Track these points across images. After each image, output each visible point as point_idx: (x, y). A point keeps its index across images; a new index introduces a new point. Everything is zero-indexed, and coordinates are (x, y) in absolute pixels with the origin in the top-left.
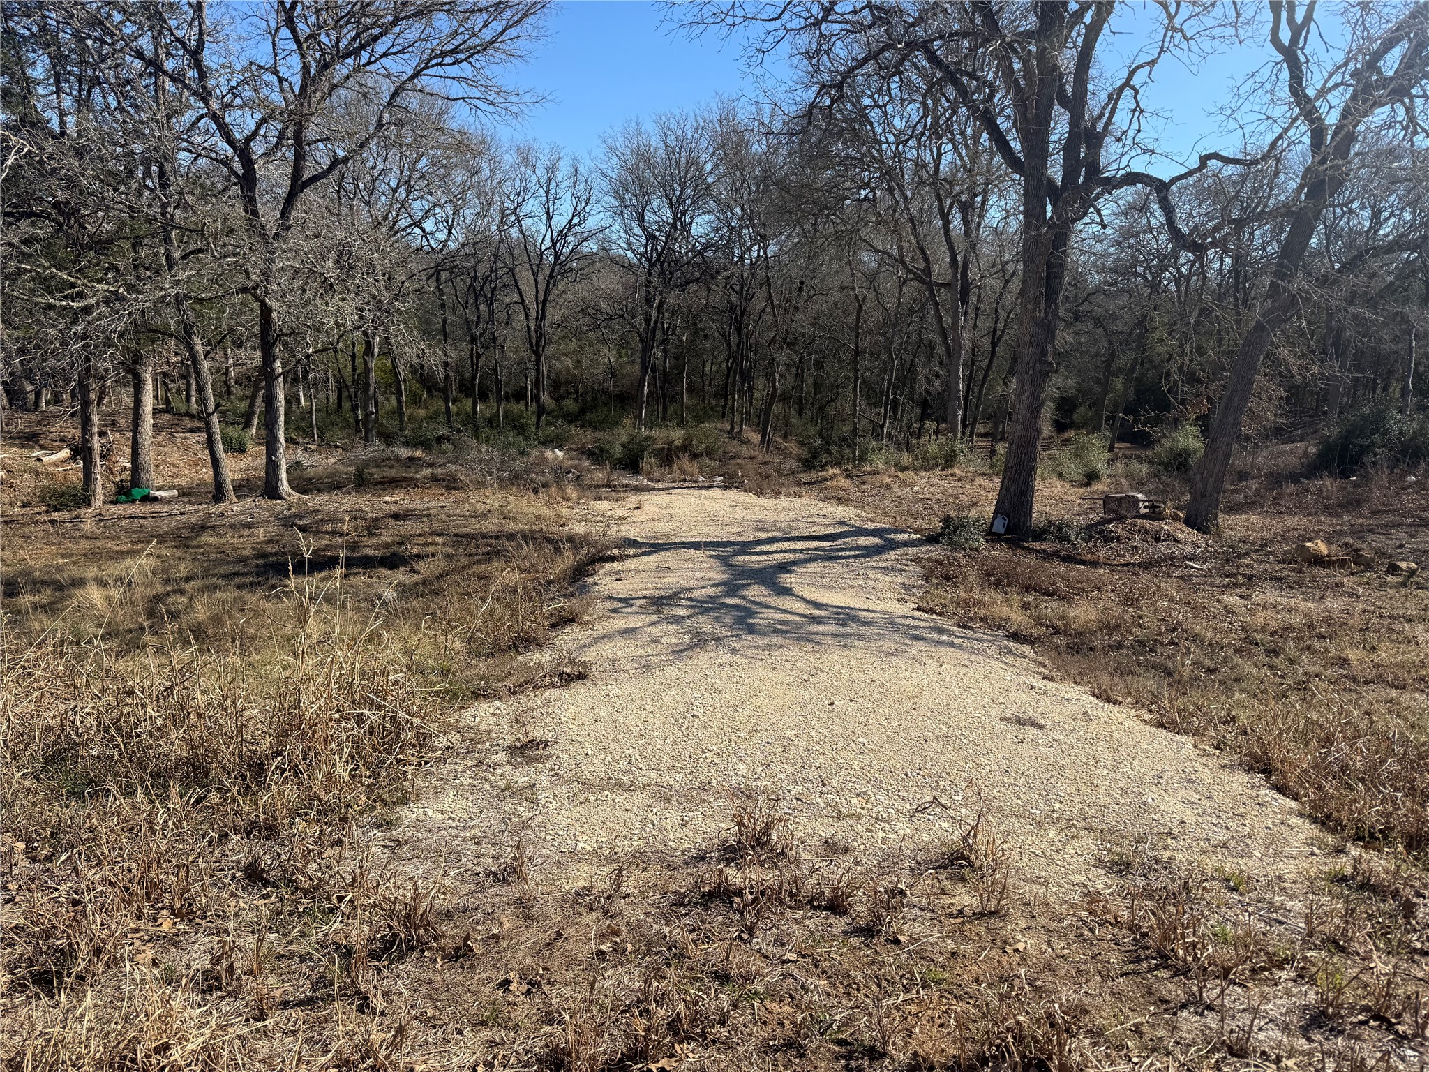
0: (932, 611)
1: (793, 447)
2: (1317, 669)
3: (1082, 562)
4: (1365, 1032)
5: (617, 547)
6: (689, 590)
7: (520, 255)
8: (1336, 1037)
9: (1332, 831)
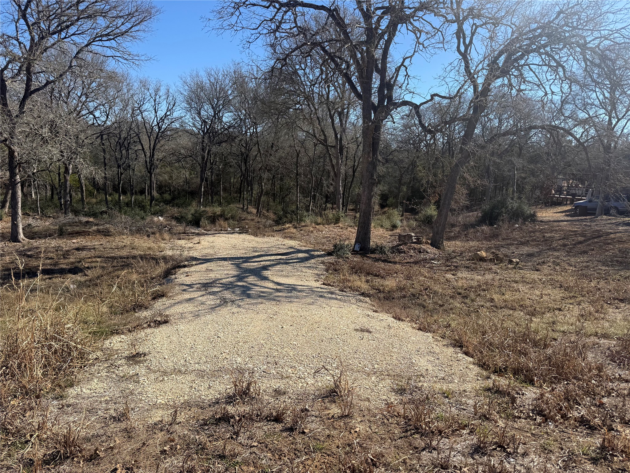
0: (329, 285)
1: (271, 215)
2: (482, 303)
3: (390, 262)
4: (495, 453)
5: (187, 261)
6: (221, 279)
7: (142, 128)
8: (484, 456)
9: (486, 370)
